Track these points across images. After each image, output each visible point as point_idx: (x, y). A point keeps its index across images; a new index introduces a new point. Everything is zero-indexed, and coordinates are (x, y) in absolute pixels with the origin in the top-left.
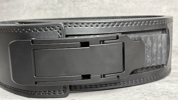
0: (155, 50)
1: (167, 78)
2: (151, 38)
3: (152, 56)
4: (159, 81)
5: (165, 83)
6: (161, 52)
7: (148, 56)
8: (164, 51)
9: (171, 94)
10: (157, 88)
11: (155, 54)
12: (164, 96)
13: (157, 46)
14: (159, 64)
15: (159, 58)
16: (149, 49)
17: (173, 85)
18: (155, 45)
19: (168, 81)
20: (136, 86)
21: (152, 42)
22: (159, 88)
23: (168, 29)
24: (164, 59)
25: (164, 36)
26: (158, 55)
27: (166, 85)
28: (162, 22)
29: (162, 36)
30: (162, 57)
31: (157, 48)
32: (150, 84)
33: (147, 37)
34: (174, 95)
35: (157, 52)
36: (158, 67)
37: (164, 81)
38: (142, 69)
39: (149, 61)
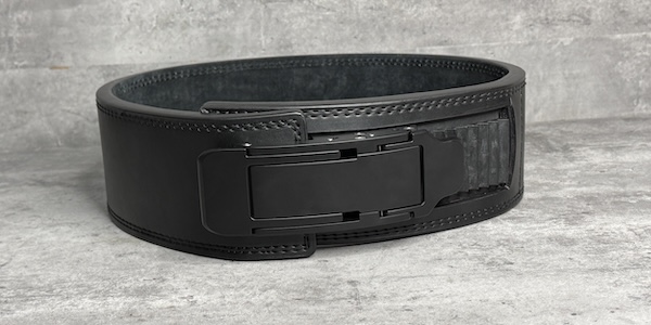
0: (484, 155)
1: (513, 212)
2: (476, 131)
3: (479, 167)
4: (494, 219)
5: (506, 223)
6: (498, 158)
7: (470, 168)
8: (504, 156)
9: (515, 243)
10: (488, 234)
11: (484, 162)
12: (501, 247)
13: (489, 146)
14: (493, 182)
15: (493, 171)
16: (471, 153)
17: (523, 225)
18: (484, 144)
19: (513, 218)
20: (447, 232)
21: (477, 138)
22: (492, 233)
23: (511, 107)
24: (504, 174)
25: (503, 123)
26: (492, 165)
27: (507, 226)
28: (499, 94)
29: (498, 125)
30: (499, 167)
31: (489, 150)
32: (475, 225)
33: (467, 130)
34: (519, 245)
35: (488, 158)
36: (492, 189)
37: (504, 219)
38: (459, 194)
39: (472, 177)
